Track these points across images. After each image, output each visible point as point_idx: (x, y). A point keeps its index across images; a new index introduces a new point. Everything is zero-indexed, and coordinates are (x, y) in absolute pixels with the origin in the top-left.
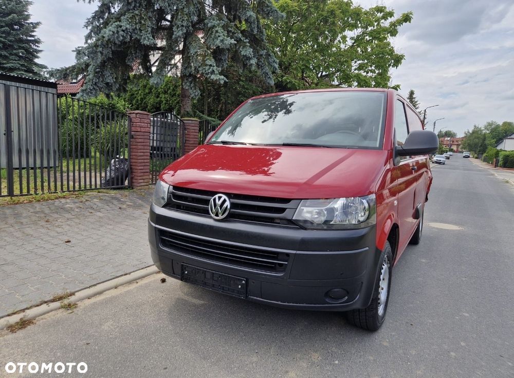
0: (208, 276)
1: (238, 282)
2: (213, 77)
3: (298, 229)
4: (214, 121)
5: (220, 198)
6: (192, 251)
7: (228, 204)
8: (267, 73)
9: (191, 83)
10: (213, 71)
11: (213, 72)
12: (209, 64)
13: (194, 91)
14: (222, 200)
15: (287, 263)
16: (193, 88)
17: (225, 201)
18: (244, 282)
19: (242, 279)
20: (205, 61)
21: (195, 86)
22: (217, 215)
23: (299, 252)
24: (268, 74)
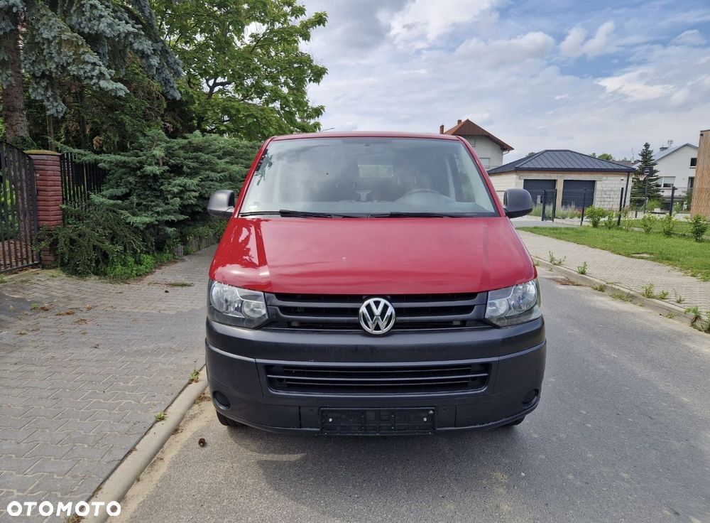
0: (371, 416)
1: (423, 414)
2: (103, 84)
3: (490, 328)
4: (85, 155)
5: (377, 303)
6: (334, 387)
7: (391, 310)
8: (169, 80)
9: (46, 89)
10: (101, 73)
11: (101, 76)
12: (92, 61)
13: (55, 104)
14: (381, 306)
15: (486, 374)
16: (51, 99)
17: (386, 307)
18: (431, 412)
19: (427, 410)
20: (80, 55)
21: (54, 96)
22: (377, 328)
23: (501, 358)
24: (169, 82)
